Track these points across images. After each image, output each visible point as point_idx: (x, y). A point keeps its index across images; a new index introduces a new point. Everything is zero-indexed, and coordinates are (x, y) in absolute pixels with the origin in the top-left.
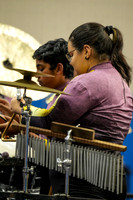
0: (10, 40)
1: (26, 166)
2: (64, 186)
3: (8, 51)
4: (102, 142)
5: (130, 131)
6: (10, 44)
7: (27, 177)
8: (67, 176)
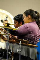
0: (3, 14)
1: (8, 52)
2: (19, 58)
3: (2, 17)
4: (30, 44)
5: (39, 41)
6: (3, 15)
7: (8, 55)
8: (20, 55)
